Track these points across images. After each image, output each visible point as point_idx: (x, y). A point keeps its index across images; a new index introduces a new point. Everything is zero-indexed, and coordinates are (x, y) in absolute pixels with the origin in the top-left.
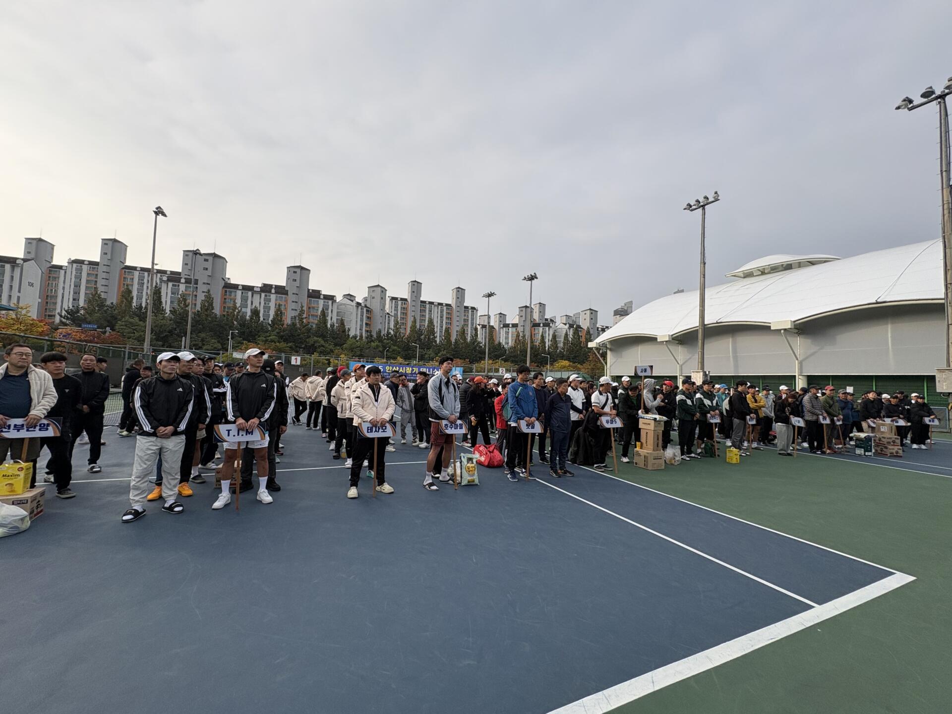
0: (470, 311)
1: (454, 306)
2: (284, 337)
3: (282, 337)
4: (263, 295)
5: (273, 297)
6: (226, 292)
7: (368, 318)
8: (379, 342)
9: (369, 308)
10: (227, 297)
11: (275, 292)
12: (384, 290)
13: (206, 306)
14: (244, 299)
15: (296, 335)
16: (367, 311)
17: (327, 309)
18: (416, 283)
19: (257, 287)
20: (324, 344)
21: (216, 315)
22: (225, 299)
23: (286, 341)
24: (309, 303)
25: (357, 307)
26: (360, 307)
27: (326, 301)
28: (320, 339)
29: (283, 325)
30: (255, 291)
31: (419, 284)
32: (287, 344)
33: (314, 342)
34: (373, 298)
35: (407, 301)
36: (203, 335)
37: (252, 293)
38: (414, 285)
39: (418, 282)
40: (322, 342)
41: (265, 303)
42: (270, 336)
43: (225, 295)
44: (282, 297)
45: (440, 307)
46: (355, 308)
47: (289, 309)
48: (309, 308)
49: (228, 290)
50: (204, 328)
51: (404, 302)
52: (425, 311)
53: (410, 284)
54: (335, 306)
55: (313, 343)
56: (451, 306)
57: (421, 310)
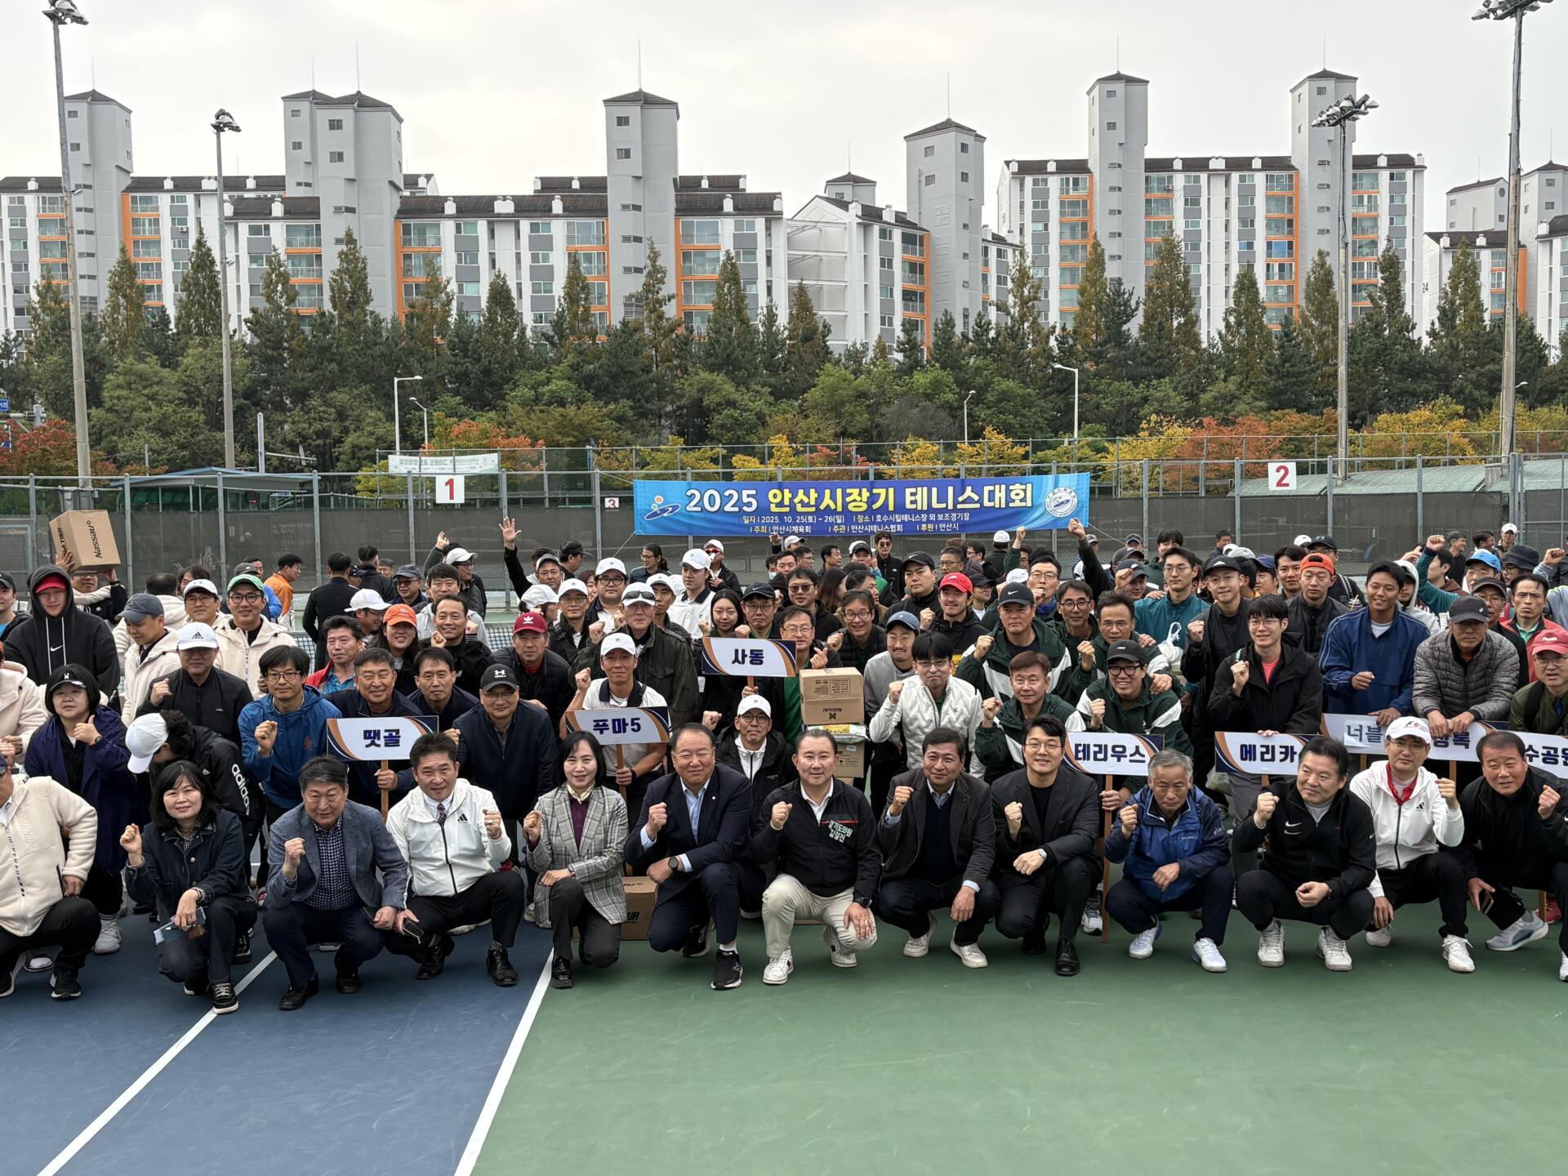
0: (1384, 176)
1: (1301, 162)
2: (596, 383)
3: (587, 382)
4: (525, 225)
5: (558, 229)
6: (407, 229)
7: (915, 269)
8: (943, 368)
9: (913, 226)
10: (414, 248)
11: (565, 209)
12: (969, 140)
13: (345, 293)
14: (467, 250)
15: (635, 368)
16: (907, 240)
17: (752, 252)
18: (1119, 87)
19: (505, 198)
20: (736, 396)
21: (377, 321)
22: (408, 257)
23: (602, 393)
24: (684, 235)
25: (866, 228)
26: (876, 228)
27: (746, 219)
28: (719, 378)
29: (593, 335)
30: (499, 215)
31: (1135, 89)
32: (607, 403)
33: (700, 390)
34: (930, 179)
35: (1088, 171)
36: (340, 397)
37: (489, 222)
38: (1111, 94)
39: (1130, 80)
40: (728, 388)
41: (535, 258)
42: (548, 381)
43: (407, 242)
44: (589, 225)
45: (1235, 177)
46: (856, 234)
47: (615, 270)
48: (686, 256)
49: (412, 222)
50: (342, 371)
51: (1071, 177)
52: (1167, 204)
53: (1096, 92)
54: (780, 234)
55: (695, 394)
56: (1292, 168)
57: (1148, 202)
